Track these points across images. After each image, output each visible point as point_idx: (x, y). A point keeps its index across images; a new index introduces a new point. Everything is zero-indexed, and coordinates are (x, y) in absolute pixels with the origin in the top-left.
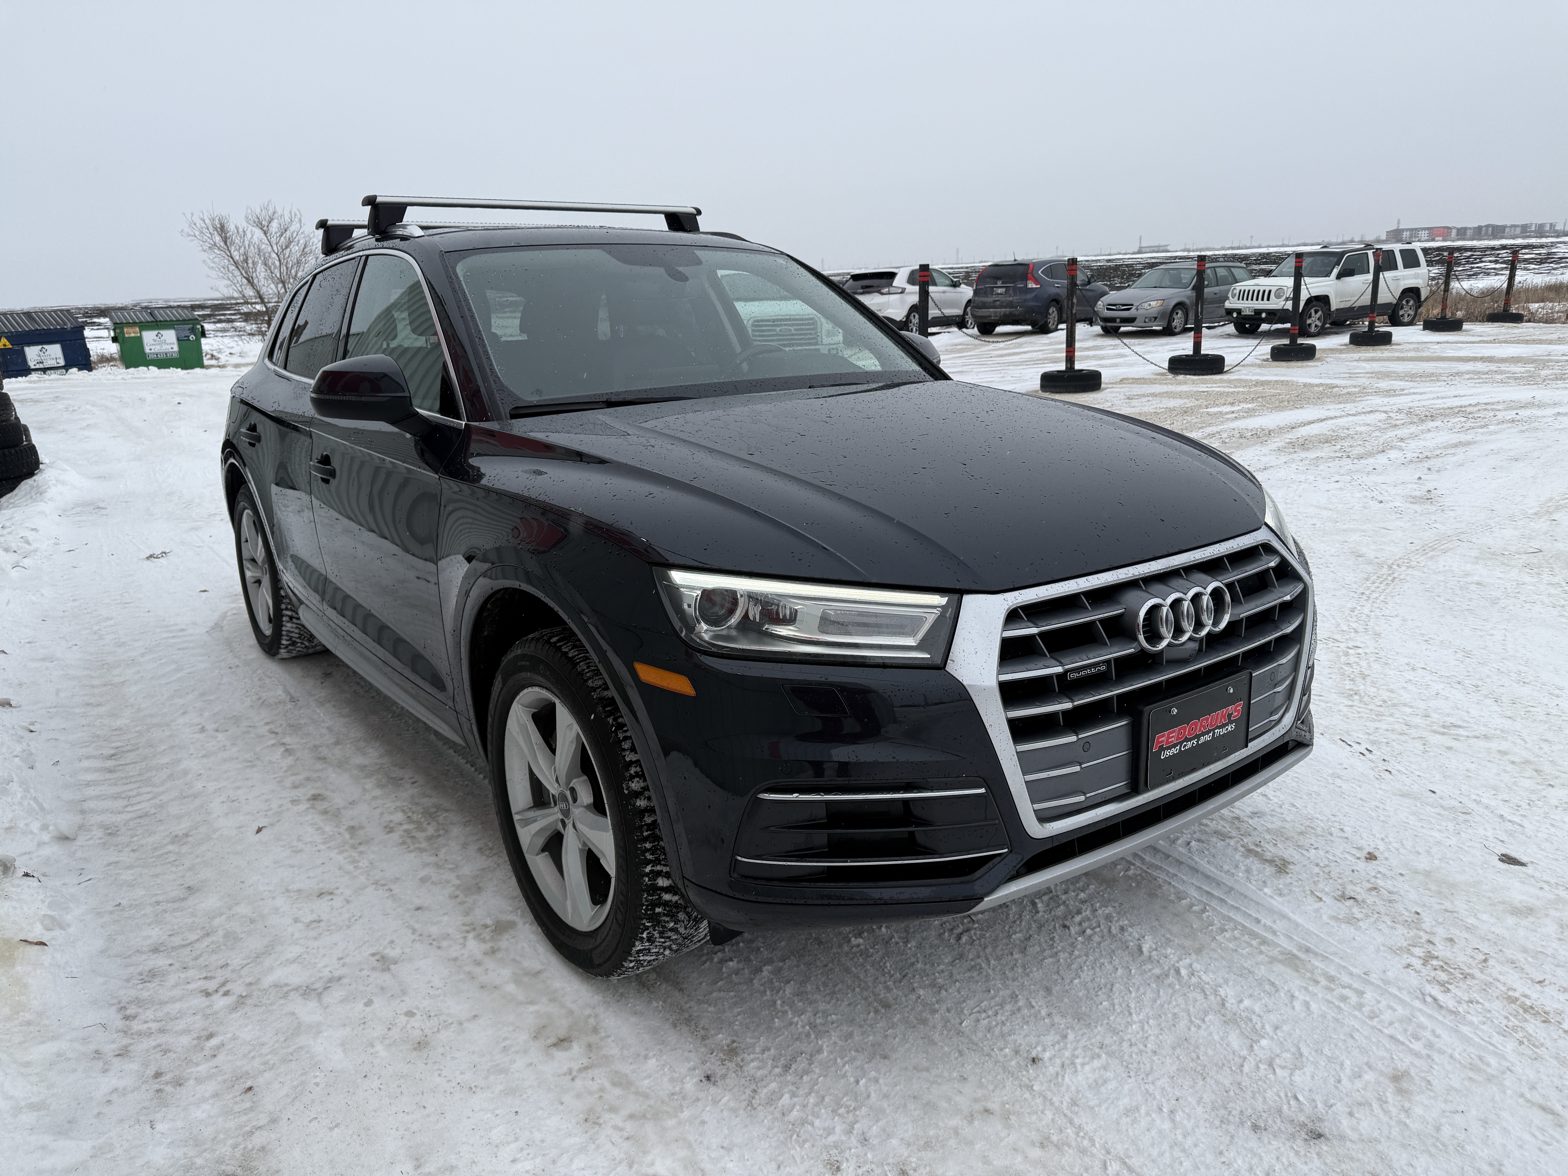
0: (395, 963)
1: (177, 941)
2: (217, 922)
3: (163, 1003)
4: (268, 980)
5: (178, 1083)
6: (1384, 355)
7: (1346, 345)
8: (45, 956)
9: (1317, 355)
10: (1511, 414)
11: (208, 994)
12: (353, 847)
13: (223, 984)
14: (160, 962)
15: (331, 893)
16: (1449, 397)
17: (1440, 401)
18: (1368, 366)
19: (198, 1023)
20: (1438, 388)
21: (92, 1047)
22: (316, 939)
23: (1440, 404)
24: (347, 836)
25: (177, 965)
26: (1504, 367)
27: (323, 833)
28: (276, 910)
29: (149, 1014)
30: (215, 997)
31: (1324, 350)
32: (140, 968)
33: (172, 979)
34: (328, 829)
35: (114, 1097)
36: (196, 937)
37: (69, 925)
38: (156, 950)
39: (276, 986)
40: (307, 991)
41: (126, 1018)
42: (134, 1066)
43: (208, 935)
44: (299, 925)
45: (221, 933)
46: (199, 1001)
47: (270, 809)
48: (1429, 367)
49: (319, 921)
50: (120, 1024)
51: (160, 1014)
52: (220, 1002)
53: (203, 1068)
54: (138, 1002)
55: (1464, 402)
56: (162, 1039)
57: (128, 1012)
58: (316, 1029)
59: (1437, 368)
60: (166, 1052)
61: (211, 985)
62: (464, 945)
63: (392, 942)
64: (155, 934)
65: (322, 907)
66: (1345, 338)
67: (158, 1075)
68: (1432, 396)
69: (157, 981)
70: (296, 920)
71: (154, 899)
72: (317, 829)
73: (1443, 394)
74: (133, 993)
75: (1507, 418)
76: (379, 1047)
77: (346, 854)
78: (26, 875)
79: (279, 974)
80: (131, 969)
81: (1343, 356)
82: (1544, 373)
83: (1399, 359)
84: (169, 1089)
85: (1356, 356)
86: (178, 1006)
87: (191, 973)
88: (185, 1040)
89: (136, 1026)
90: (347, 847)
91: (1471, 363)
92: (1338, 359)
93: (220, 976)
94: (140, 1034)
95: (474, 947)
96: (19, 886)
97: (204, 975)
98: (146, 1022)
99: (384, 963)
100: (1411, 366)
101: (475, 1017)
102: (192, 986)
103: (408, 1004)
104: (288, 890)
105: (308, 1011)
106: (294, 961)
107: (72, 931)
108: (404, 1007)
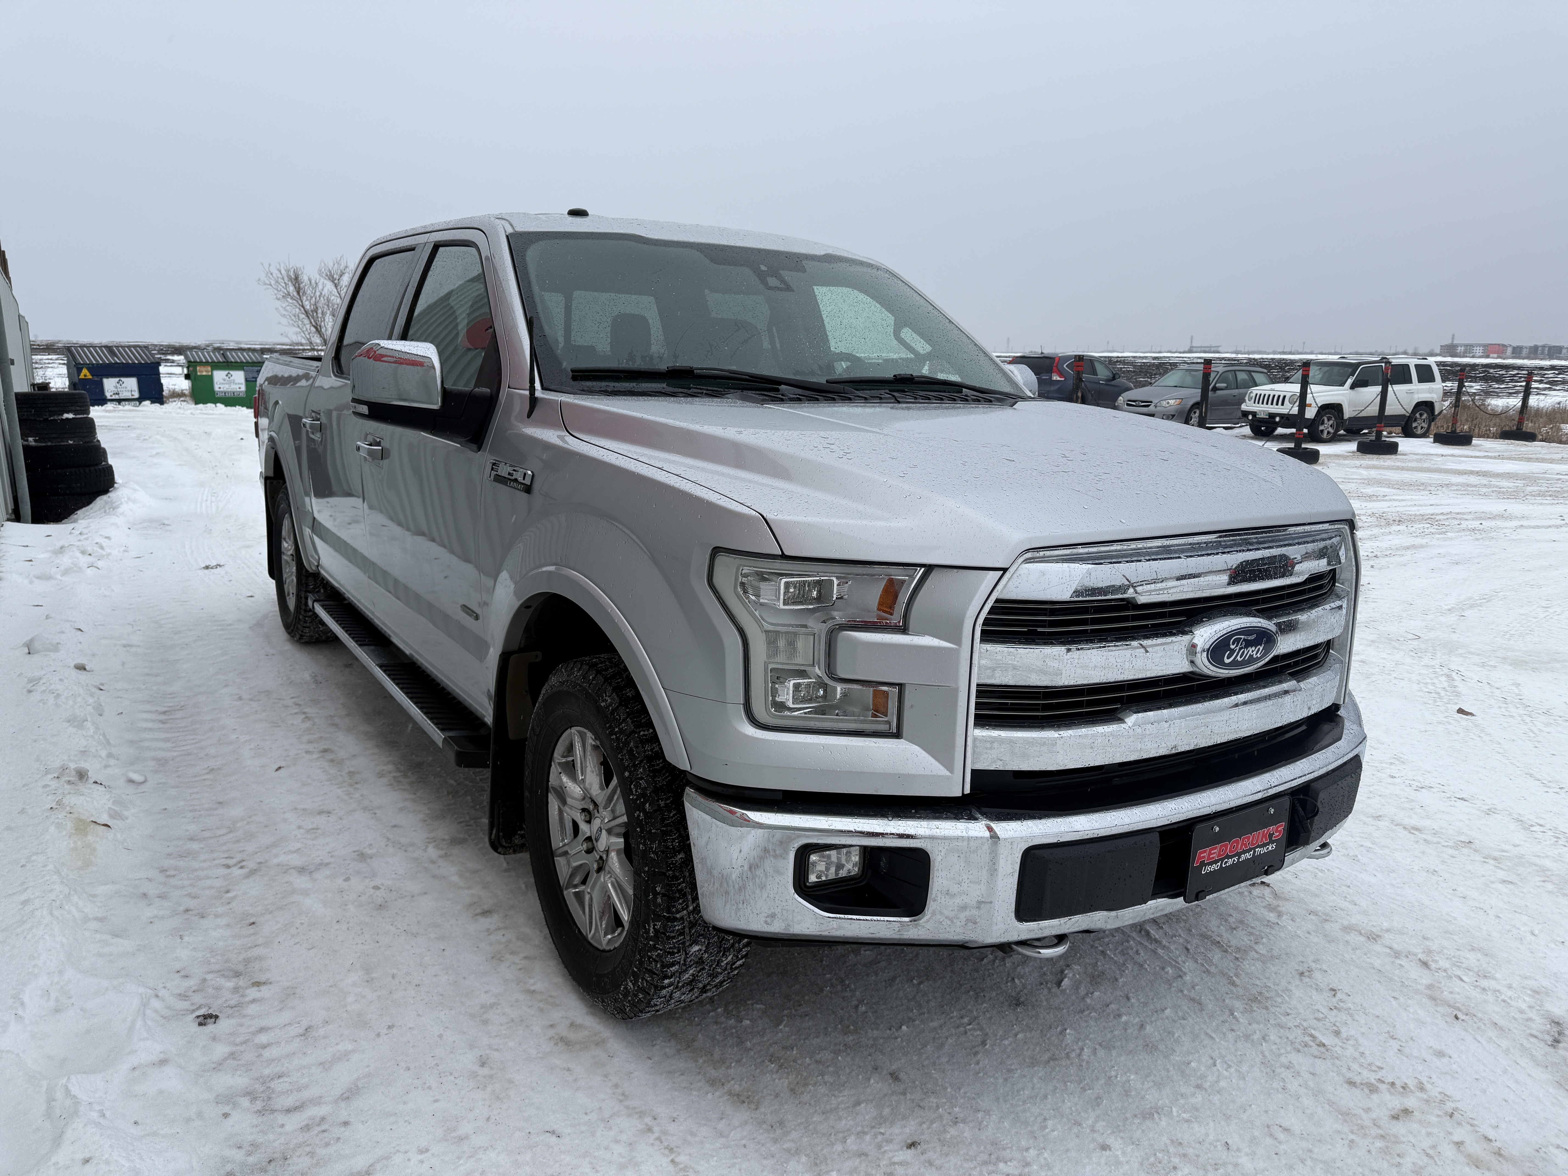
0: (371, 858)
1: (207, 834)
2: (239, 824)
3: (194, 870)
4: (273, 862)
5: (202, 916)
6: (1386, 464)
7: (1353, 452)
8: (109, 833)
9: (1321, 460)
10: (1475, 524)
11: (228, 867)
12: (351, 785)
13: (240, 862)
14: (194, 846)
15: (329, 813)
16: (1426, 506)
17: (1415, 508)
18: (1364, 473)
19: (218, 883)
20: (1422, 497)
21: (140, 891)
22: (313, 840)
23: (1414, 510)
24: (347, 777)
25: (206, 849)
26: (1494, 481)
27: (328, 774)
28: (285, 820)
29: (184, 876)
30: (233, 869)
31: (1330, 456)
32: (179, 849)
33: (202, 857)
34: (332, 772)
35: (155, 920)
36: (223, 833)
37: (127, 818)
38: (191, 839)
39: (279, 865)
40: (301, 870)
41: (167, 877)
42: (170, 904)
43: (231, 832)
44: (302, 831)
45: (242, 831)
46: (221, 871)
47: (288, 756)
48: (1423, 477)
49: (317, 829)
50: (162, 879)
51: (192, 876)
52: (236, 872)
53: (221, 909)
54: (176, 868)
55: (1438, 510)
56: (193, 890)
57: (168, 873)
58: (306, 893)
59: (1430, 478)
60: (194, 898)
61: (231, 862)
62: (425, 850)
63: (371, 845)
64: (192, 829)
65: (321, 821)
66: (1353, 446)
67: (187, 910)
68: (1409, 503)
69: (191, 857)
70: (299, 827)
71: (192, 808)
72: (324, 771)
73: (1421, 503)
74: (172, 862)
75: (1470, 527)
76: (351, 907)
77: (344, 789)
78: (96, 782)
79: (283, 858)
80: (172, 849)
81: (1346, 462)
82: (1529, 489)
83: (1398, 468)
84: (194, 919)
85: (1358, 463)
86: (205, 872)
87: (216, 854)
88: (210, 892)
89: (173, 882)
90: (345, 785)
91: (1466, 476)
92: (1339, 465)
93: (239, 857)
94: (176, 886)
95: (432, 852)
96: (90, 788)
97: (226, 855)
98: (181, 880)
99: (362, 856)
100: (1406, 476)
101: (425, 893)
102: (217, 862)
103: (377, 882)
104: (296, 809)
105: (301, 882)
106: (295, 852)
107: (129, 821)
108: (373, 884)
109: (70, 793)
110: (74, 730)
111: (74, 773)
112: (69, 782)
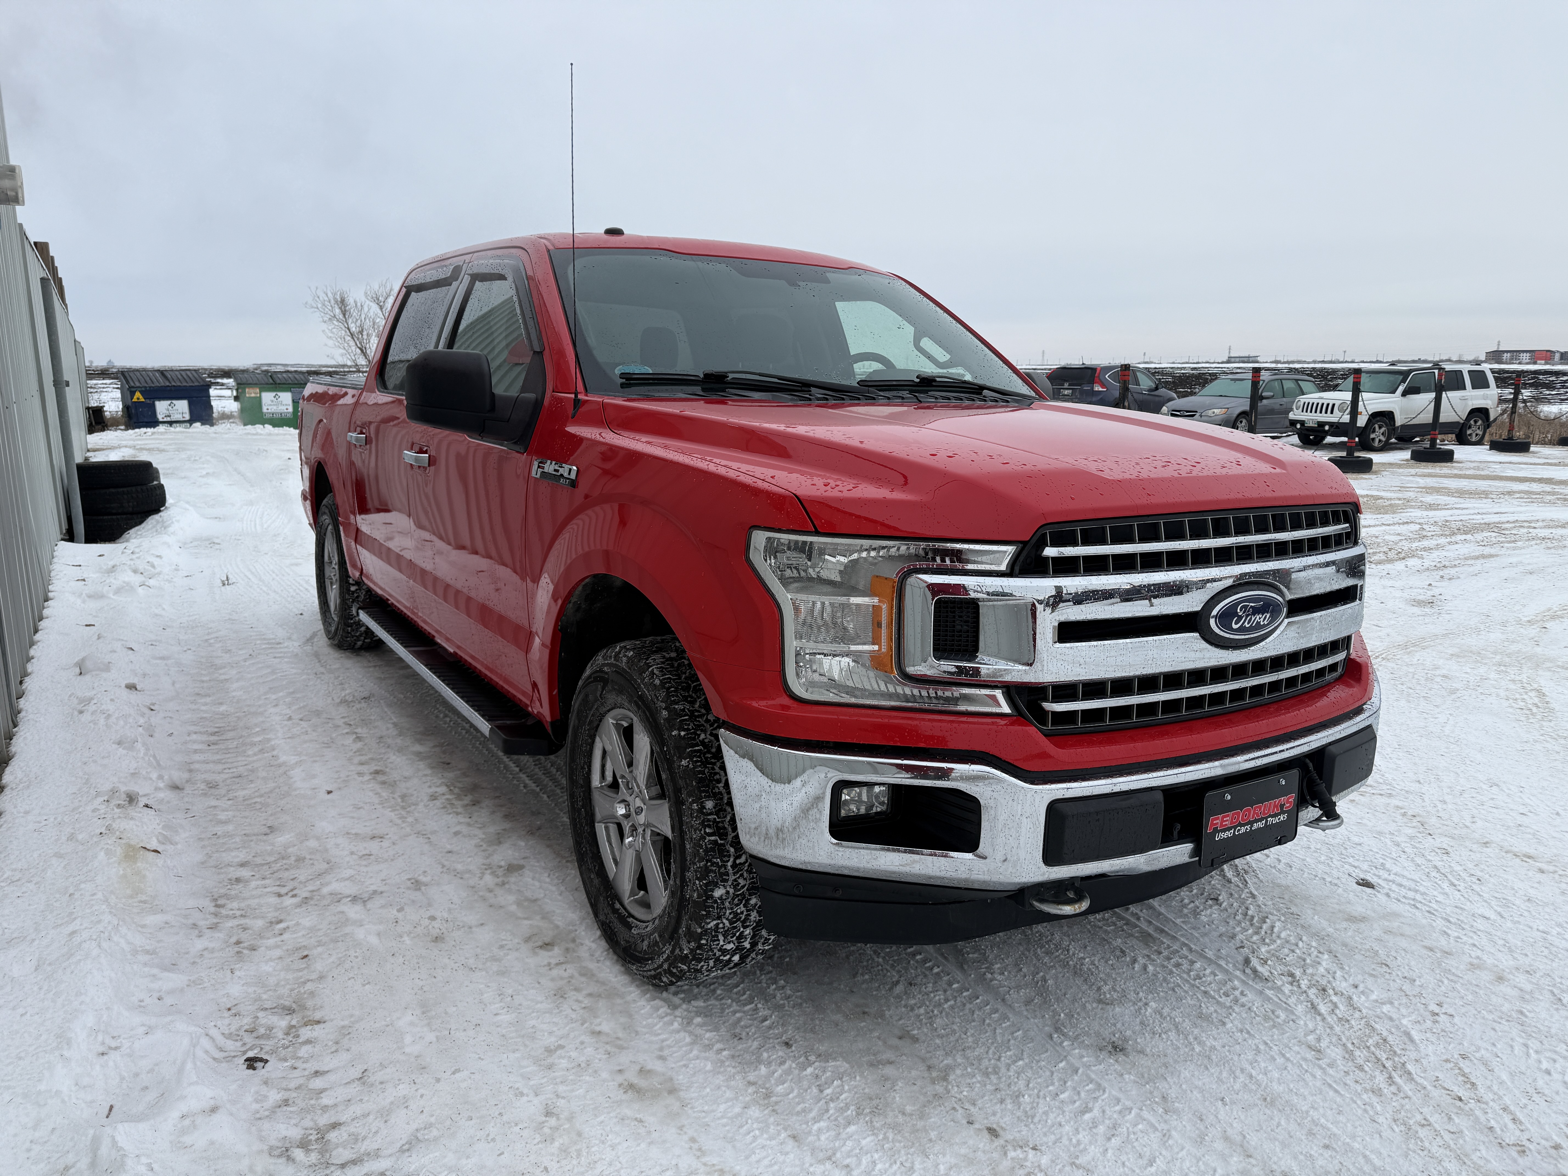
0: (426, 886)
1: (259, 860)
2: (290, 850)
3: (244, 899)
4: (325, 890)
5: (253, 949)
6: (1442, 472)
7: (1407, 461)
8: (159, 860)
9: (1374, 469)
10: (1545, 532)
11: (280, 895)
12: (403, 808)
13: (292, 890)
14: (245, 873)
15: (382, 837)
16: (1489, 514)
17: (1480, 517)
18: (1422, 481)
19: (271, 913)
20: (1485, 505)
21: (191, 921)
22: (366, 866)
23: (1479, 519)
24: (399, 800)
25: (257, 876)
27: (381, 797)
28: (337, 845)
29: (235, 905)
30: (285, 898)
31: (1382, 464)
32: (230, 876)
33: (253, 884)
34: (384, 794)
35: (205, 953)
36: (273, 859)
37: (177, 844)
38: (243, 865)
39: (331, 894)
40: (355, 899)
41: (217, 906)
42: (221, 935)
43: (283, 858)
44: (354, 857)
45: (293, 858)
46: (273, 900)
47: (339, 779)
48: (1483, 484)
49: (370, 855)
50: (213, 909)
51: (243, 905)
52: (288, 901)
53: (271, 942)
54: (226, 896)
55: (1503, 518)
56: (242, 921)
57: (219, 902)
58: (359, 923)
59: (1491, 486)
60: (245, 929)
61: (283, 891)
62: (481, 878)
63: (425, 872)
64: (242, 856)
65: (373, 846)
66: (1406, 455)
67: (238, 943)
68: (1472, 512)
69: (241, 885)
70: (352, 853)
71: (244, 832)
72: (376, 794)
73: (1484, 511)
74: (222, 891)
75: (1539, 535)
76: (406, 938)
77: (397, 812)
78: (147, 806)
79: (335, 886)
80: (222, 876)
81: (1400, 470)
83: (1455, 476)
84: (245, 951)
85: (1413, 471)
86: (256, 901)
87: (267, 882)
88: (259, 923)
89: (224, 912)
90: (398, 808)
91: (1527, 484)
92: (1394, 473)
93: (290, 885)
94: (227, 916)
95: (489, 879)
96: (140, 812)
97: (278, 883)
98: (232, 910)
99: (417, 885)
100: (1465, 483)
101: (482, 924)
102: (268, 890)
103: (432, 912)
104: (348, 833)
105: (354, 912)
106: (347, 879)
107: (179, 846)
108: (429, 914)
109: (119, 817)
110: (125, 752)
111: (124, 796)
112: (119, 806)
